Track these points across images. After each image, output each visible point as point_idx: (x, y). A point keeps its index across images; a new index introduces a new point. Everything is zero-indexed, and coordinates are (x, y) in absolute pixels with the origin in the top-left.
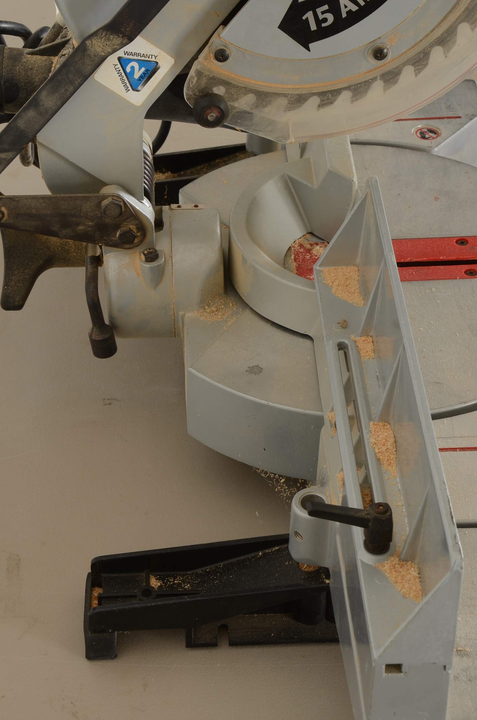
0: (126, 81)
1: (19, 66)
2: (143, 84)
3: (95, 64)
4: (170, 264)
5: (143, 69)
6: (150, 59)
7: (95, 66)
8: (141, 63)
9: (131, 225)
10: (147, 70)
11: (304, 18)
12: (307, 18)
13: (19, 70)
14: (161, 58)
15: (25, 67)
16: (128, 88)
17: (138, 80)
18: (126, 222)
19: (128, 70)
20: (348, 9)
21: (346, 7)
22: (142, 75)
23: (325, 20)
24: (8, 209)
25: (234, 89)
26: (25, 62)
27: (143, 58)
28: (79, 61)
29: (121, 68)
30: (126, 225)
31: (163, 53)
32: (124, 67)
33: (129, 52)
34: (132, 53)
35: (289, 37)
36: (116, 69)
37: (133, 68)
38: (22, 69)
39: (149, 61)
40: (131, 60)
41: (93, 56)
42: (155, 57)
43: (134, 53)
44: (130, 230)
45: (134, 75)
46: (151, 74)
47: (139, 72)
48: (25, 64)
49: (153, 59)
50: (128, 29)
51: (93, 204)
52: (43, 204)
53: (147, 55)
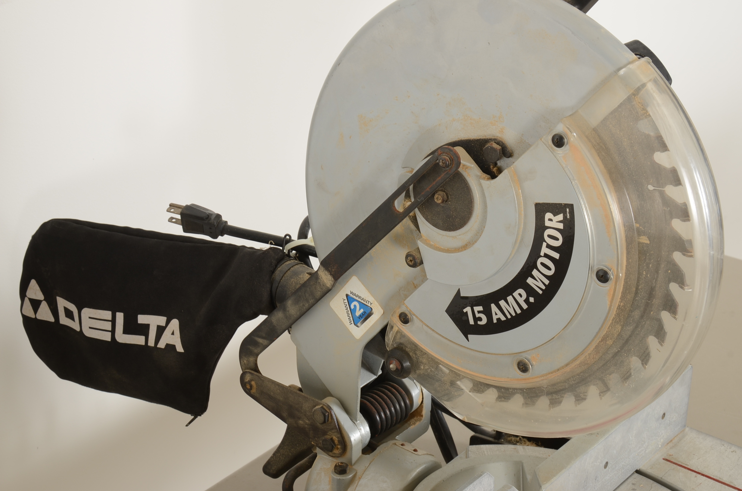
0: (350, 315)
1: (294, 279)
2: (361, 322)
3: (323, 292)
4: (356, 485)
5: (362, 310)
6: (367, 304)
7: (323, 293)
8: (362, 305)
9: (335, 436)
10: (365, 312)
11: (465, 310)
12: (467, 312)
13: (293, 282)
14: (375, 306)
15: (298, 281)
16: (351, 321)
17: (358, 318)
18: (331, 432)
19: (352, 307)
20: (497, 317)
21: (496, 314)
22: (361, 315)
23: (480, 319)
24: (257, 384)
25: (419, 352)
26: (300, 278)
27: (362, 301)
28: (313, 285)
29: (347, 304)
30: (331, 434)
31: (376, 302)
32: (349, 303)
33: (354, 293)
34: (355, 294)
35: (453, 323)
36: (344, 303)
37: (355, 306)
38: (294, 282)
39: (367, 305)
40: (355, 300)
41: (322, 285)
42: (371, 304)
43: (357, 295)
44: (332, 439)
45: (356, 312)
46: (367, 317)
47: (359, 311)
48: (299, 279)
49: (369, 305)
50: (333, 270)
51: (310, 405)
52: (278, 391)
53: (365, 299)
